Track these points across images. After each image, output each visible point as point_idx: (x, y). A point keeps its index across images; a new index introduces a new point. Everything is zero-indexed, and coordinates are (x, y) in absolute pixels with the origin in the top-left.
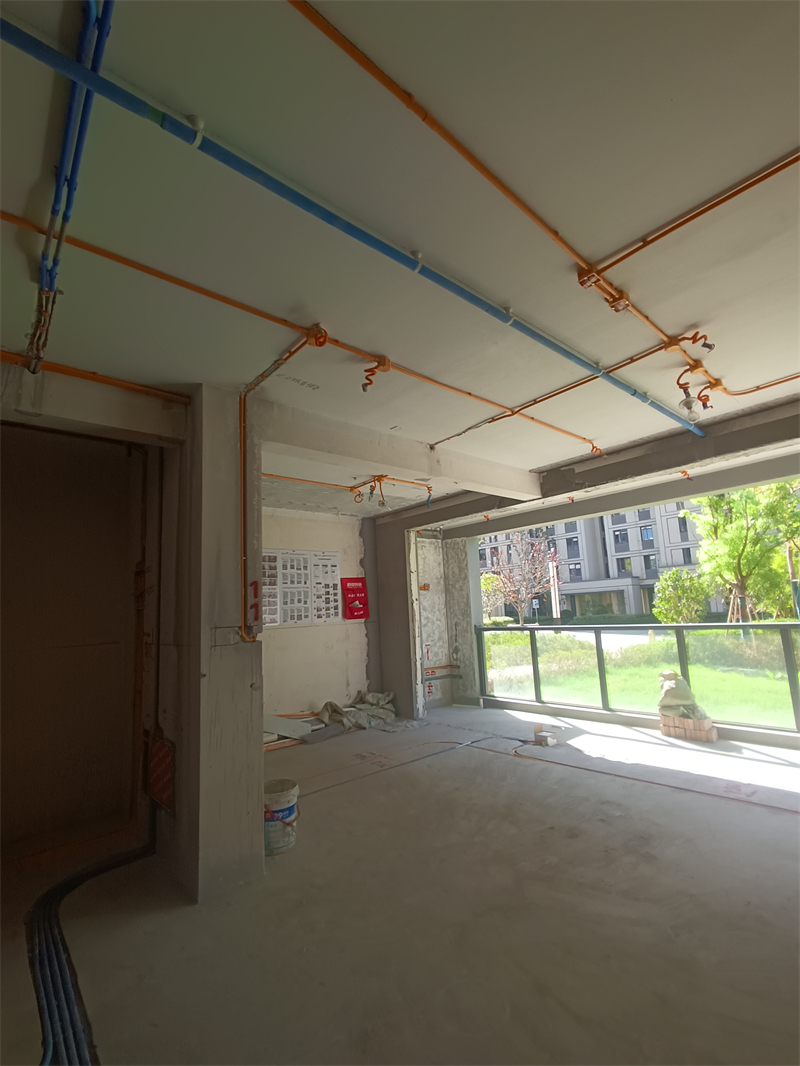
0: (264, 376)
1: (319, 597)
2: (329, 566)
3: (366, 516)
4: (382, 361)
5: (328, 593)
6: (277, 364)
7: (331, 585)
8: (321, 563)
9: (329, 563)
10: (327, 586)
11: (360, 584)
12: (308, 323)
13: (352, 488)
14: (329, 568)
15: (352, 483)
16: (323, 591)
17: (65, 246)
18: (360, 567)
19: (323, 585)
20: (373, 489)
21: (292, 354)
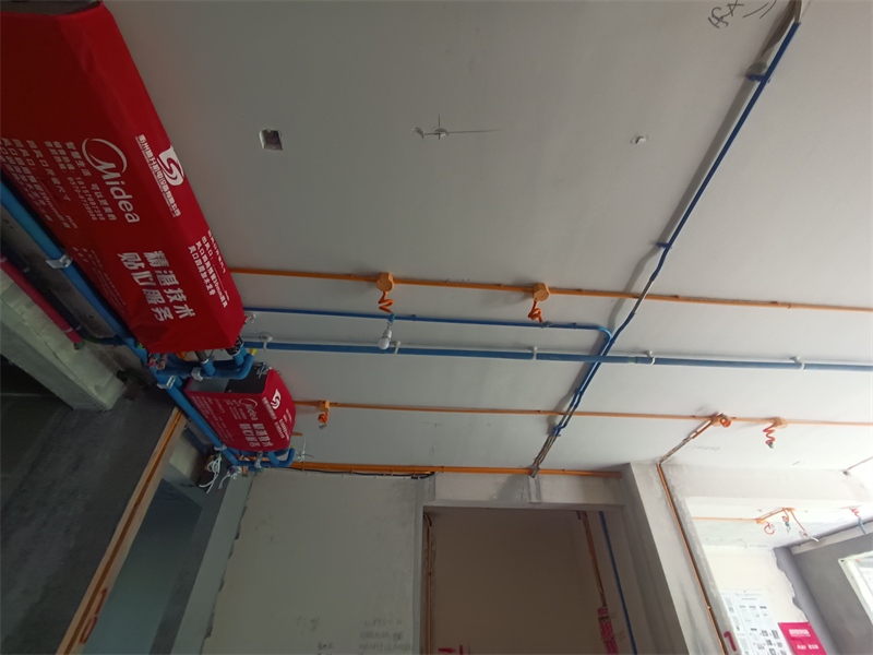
0: (675, 450)
1: (761, 647)
2: (758, 608)
3: (778, 546)
4: (776, 422)
5: (769, 642)
6: (686, 440)
7: (769, 632)
8: (747, 603)
9: (757, 605)
10: (764, 633)
11: (805, 632)
12: (710, 413)
13: (758, 520)
14: (759, 610)
15: (758, 515)
16: (762, 639)
17: (573, 417)
18: (795, 608)
19: (759, 631)
20: (786, 520)
21: (698, 434)
